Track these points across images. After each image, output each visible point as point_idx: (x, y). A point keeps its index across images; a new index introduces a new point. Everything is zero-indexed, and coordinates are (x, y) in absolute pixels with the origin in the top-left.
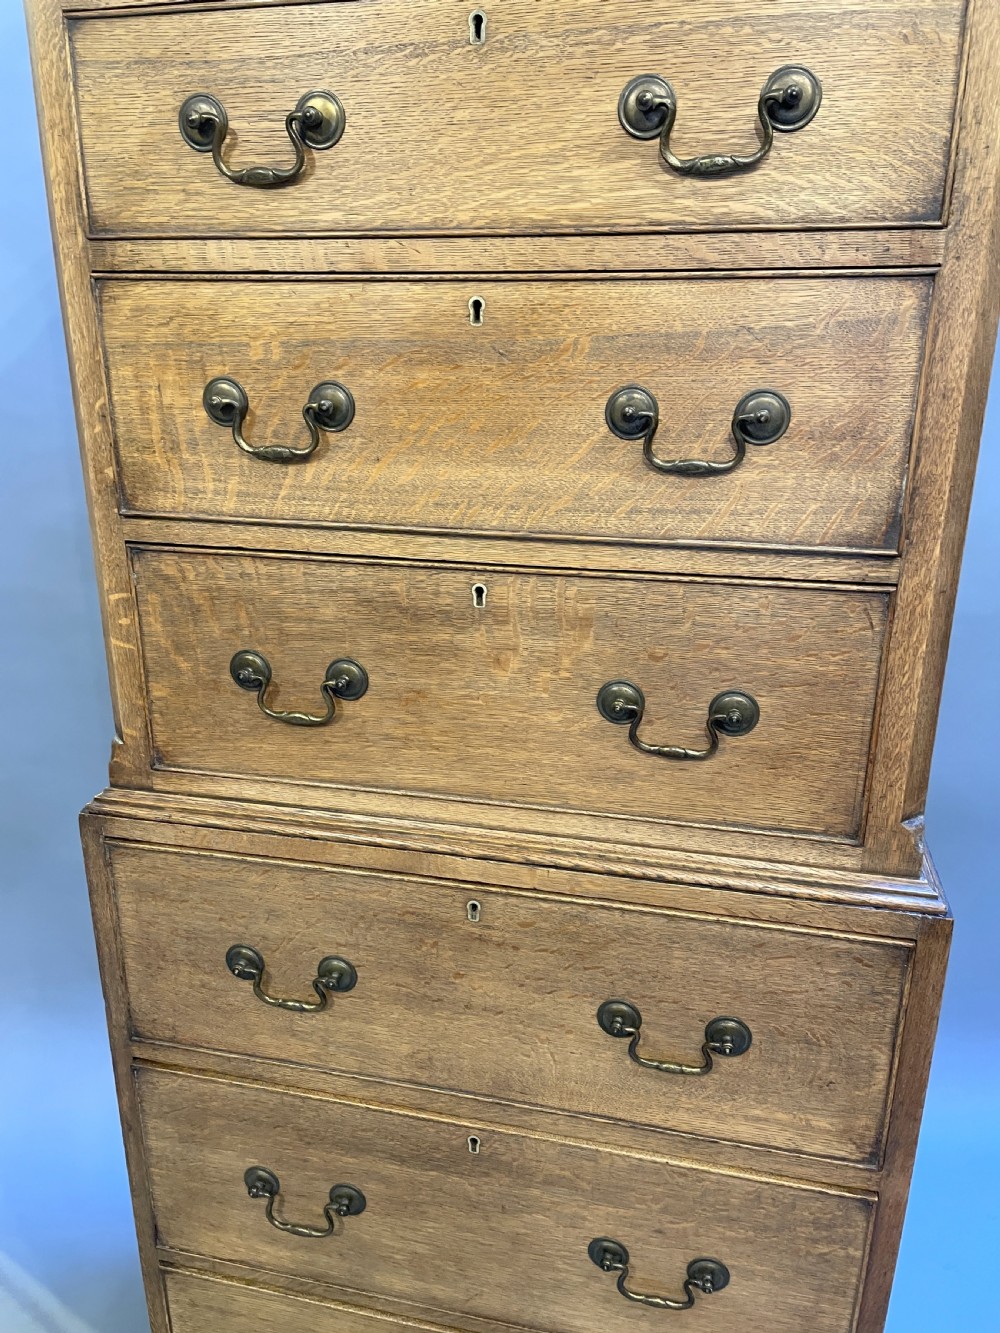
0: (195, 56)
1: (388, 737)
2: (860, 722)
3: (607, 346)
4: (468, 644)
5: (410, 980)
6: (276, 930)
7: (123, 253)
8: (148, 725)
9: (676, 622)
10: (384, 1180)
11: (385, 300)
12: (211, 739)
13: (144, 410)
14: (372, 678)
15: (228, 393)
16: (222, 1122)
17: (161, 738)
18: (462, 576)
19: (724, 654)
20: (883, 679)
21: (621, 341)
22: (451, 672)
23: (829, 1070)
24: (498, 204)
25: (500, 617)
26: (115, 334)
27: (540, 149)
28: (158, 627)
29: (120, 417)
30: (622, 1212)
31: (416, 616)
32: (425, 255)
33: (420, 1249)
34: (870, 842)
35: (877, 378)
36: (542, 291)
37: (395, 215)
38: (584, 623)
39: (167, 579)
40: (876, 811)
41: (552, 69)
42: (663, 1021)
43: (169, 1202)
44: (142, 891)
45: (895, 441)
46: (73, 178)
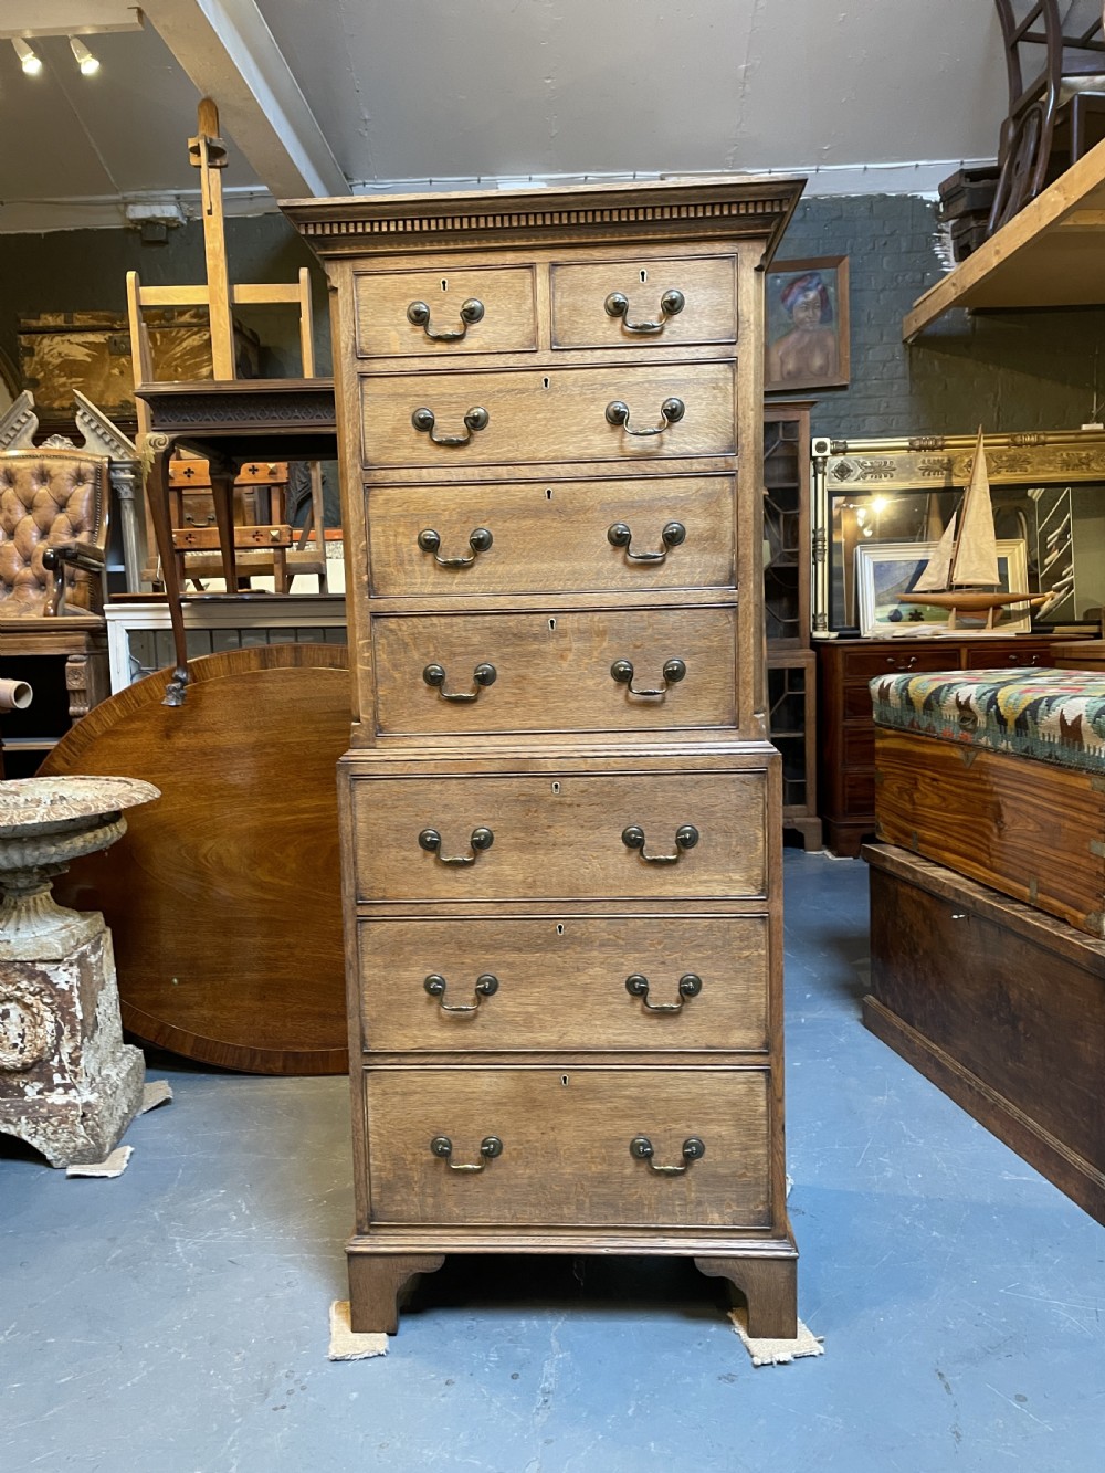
0: (421, 393)
1: (507, 703)
2: (731, 668)
3: (606, 507)
4: (547, 649)
5: (522, 835)
6: (447, 817)
7: (379, 476)
8: (375, 711)
9: (644, 628)
10: (510, 966)
11: (507, 491)
12: (410, 715)
13: (387, 546)
14: (499, 672)
15: (430, 536)
16: (411, 948)
17: (382, 716)
18: (543, 616)
19: (668, 642)
20: (737, 646)
21: (612, 505)
22: (539, 664)
23: (737, 845)
24: (555, 451)
25: (563, 634)
26: (374, 511)
27: (574, 428)
28: (385, 657)
29: (374, 550)
30: (642, 955)
31: (519, 636)
32: (525, 472)
33: (531, 1009)
34: (741, 727)
35: (719, 516)
36: (578, 485)
37: (511, 455)
38: (602, 633)
39: (391, 631)
40: (742, 711)
41: (578, 398)
42: (655, 834)
43: (374, 1014)
44: (372, 805)
45: (728, 540)
46: (357, 442)
